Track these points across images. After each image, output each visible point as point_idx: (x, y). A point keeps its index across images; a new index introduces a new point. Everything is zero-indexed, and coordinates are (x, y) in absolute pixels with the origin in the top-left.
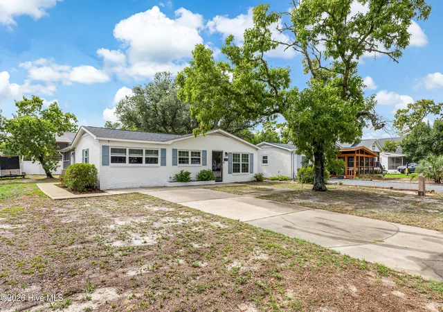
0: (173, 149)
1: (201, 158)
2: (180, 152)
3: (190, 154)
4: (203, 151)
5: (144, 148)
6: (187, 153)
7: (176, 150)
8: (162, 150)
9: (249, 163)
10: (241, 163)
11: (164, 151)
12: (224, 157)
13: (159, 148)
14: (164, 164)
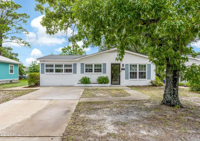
0: (81, 64)
1: (102, 68)
2: (86, 65)
3: (93, 66)
4: (104, 64)
5: (64, 63)
6: (92, 65)
7: (83, 64)
8: (74, 64)
9: (146, 71)
10: (138, 71)
11: (75, 65)
12: (121, 67)
13: (72, 63)
14: (75, 72)
